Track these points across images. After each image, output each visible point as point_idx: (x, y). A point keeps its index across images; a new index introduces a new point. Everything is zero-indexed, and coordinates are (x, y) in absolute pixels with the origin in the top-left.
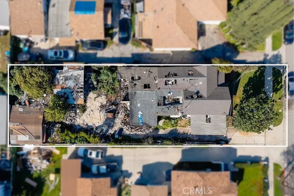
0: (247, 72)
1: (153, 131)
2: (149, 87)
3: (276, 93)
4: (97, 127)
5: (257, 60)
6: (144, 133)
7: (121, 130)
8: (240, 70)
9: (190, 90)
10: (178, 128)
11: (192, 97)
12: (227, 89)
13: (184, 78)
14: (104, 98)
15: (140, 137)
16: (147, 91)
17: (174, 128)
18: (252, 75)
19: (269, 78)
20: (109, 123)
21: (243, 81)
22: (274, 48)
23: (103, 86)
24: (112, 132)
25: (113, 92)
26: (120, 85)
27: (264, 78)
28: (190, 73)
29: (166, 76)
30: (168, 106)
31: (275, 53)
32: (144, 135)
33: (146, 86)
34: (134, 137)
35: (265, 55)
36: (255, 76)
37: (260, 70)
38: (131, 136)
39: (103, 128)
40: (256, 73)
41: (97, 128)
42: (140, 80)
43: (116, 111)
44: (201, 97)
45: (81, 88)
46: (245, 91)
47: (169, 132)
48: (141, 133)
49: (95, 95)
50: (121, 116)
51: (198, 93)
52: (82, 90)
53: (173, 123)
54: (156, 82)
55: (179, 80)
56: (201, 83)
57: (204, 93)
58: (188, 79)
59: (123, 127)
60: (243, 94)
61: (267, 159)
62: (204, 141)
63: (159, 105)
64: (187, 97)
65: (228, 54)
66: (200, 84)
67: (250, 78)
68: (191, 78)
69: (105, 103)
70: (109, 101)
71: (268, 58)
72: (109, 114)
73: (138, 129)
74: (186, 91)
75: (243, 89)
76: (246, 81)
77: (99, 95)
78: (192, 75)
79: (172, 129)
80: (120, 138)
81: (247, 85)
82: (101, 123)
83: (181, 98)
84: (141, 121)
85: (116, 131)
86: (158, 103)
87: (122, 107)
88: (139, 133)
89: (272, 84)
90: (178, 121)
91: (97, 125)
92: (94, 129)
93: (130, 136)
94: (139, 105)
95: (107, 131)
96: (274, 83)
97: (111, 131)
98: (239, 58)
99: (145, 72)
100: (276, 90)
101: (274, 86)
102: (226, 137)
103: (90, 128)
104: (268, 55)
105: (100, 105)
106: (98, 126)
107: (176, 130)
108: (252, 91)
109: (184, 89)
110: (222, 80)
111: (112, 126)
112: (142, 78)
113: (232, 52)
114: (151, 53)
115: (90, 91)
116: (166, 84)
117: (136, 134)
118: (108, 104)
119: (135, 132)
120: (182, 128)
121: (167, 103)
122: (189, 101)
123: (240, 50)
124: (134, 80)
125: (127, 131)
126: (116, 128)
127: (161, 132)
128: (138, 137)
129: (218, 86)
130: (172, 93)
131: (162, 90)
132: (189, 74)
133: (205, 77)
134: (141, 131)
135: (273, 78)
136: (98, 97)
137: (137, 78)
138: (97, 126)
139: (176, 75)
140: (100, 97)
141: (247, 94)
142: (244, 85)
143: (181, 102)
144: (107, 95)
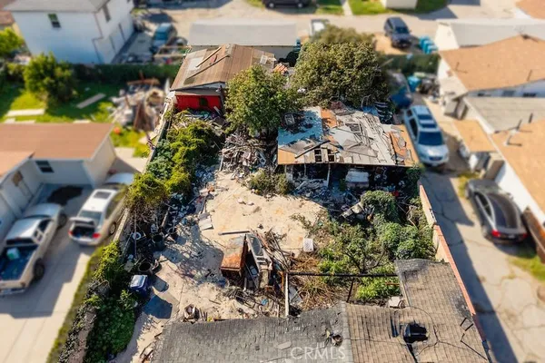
4: (195, 223)
7: (165, 311)
14: (302, 245)
24: (162, 276)
39: (188, 244)
41: (193, 224)
45: (331, 158)
49: (312, 219)
52: (325, 158)
59: (173, 315)
69: (285, 247)
77: (312, 230)
80: (124, 294)
82: (206, 236)
85: (165, 289)
91: (203, 224)
92: (189, 217)
95: (174, 257)
97: (168, 271)
103: (198, 206)
105: (278, 231)
106: (197, 228)
111: (187, 274)
115: (325, 205)
118: (279, 257)
124: (408, 340)
126: (177, 290)
136: (307, 226)
138: (200, 223)
140: (305, 232)
144: (315, 253)
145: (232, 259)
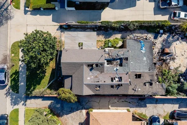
0: (42, 90)
1: (126, 37)
2: (136, 75)
3: (16, 70)
5: (33, 100)
6: (134, 35)
7: (156, 38)
8: (48, 91)
9: (98, 72)
10: (104, 40)
11: (97, 65)
12: (64, 73)
13: (105, 83)
14: (172, 66)
15: (138, 31)
16: (138, 72)
17: (107, 40)
18: (38, 86)
19: (22, 84)
20: (167, 44)
21: (45, 81)
22: (17, 111)
23: (173, 77)
24: (163, 35)
25: (164, 72)
26: (158, 78)
27: (27, 84)
28: (98, 89)
29: (122, 85)
30: (118, 58)
31: (16, 107)
32: (134, 33)
33: (138, 76)
34: (143, 31)
35: (25, 105)
36: (35, 86)
37: (30, 91)
38: (146, 32)
39: (172, 39)
40: (34, 89)
41: (178, 39)
42: (145, 82)
43: (161, 55)
44: (89, 66)
46: (44, 72)
47: (112, 36)
48: (137, 35)
49: (180, 69)
50: (156, 50)
51: (91, 70)
53: (110, 44)
54: (129, 80)
55: (109, 82)
56: (88, 79)
57: (86, 69)
58: (100, 83)
59: (154, 40)
60: (46, 69)
61: (26, 12)
62: (81, 28)
63: (127, 59)
64: (102, 65)
65: (59, 106)
66: (89, 77)
67: (39, 84)
68: (98, 83)
69: (171, 62)
70: (167, 64)
71: (23, 102)
72: (169, 52)
73: (140, 38)
74: (102, 71)
75: (46, 74)
76: (43, 81)
77: (176, 69)
78: (96, 86)
79: (109, 39)
80: (158, 30)
81: (42, 78)
82: (174, 43)
83: (106, 65)
84: (142, 44)
85: (160, 37)
86: (127, 60)
87: (155, 58)
88: (139, 35)
89: (20, 79)
90: (104, 46)
92: (180, 38)
93: (148, 32)
94: (145, 59)
95: (168, 37)
96: (18, 80)
97: (165, 36)
98: (49, 102)
99: (140, 89)
100: (17, 73)
101: (18, 77)
102: (62, 32)
103: (184, 40)
104: (23, 104)
105: (175, 61)
106: (176, 41)
107: (105, 38)
108: (38, 72)
109: (103, 73)
110: (67, 82)
111: (164, 41)
112: (142, 84)
113: (55, 107)
114: (129, 108)
115: (184, 73)
116: (121, 78)
117: (142, 34)
118: (168, 61)
119: (143, 35)
120: (101, 40)
121: (118, 61)
122: (100, 62)
123: (48, 110)
124: (150, 82)
125: (150, 36)
126: (160, 39)
127: (119, 36)
128: (140, 31)
129: (71, 76)
130: (115, 69)
131: (123, 72)
132: (99, 87)
133: (85, 84)
134: (138, 37)
135: (19, 84)
137: (147, 84)
138: (178, 41)
139: (112, 87)
140: (176, 67)
141: (42, 69)
142: (45, 77)
143: (106, 61)
144: (169, 69)
145: (167, 50)
